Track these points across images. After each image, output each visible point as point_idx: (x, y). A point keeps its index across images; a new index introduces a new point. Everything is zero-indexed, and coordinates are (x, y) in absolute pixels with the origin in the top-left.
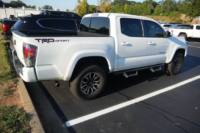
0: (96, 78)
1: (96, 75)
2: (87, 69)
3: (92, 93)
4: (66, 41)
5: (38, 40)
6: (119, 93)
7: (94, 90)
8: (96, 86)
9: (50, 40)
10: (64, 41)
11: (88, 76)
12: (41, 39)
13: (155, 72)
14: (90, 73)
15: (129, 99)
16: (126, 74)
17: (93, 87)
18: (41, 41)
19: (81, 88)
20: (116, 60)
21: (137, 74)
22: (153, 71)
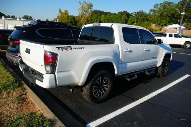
0: (105, 82)
1: (105, 79)
2: (98, 74)
3: (102, 97)
4: (81, 48)
5: (59, 48)
6: (123, 95)
7: (103, 94)
8: (104, 90)
9: (68, 48)
10: (80, 48)
11: (99, 81)
12: (60, 47)
13: (150, 75)
14: (101, 78)
15: (134, 100)
16: (128, 78)
17: (102, 91)
18: (61, 49)
19: (93, 92)
20: (120, 65)
21: (136, 77)
22: (148, 74)
